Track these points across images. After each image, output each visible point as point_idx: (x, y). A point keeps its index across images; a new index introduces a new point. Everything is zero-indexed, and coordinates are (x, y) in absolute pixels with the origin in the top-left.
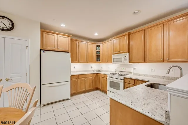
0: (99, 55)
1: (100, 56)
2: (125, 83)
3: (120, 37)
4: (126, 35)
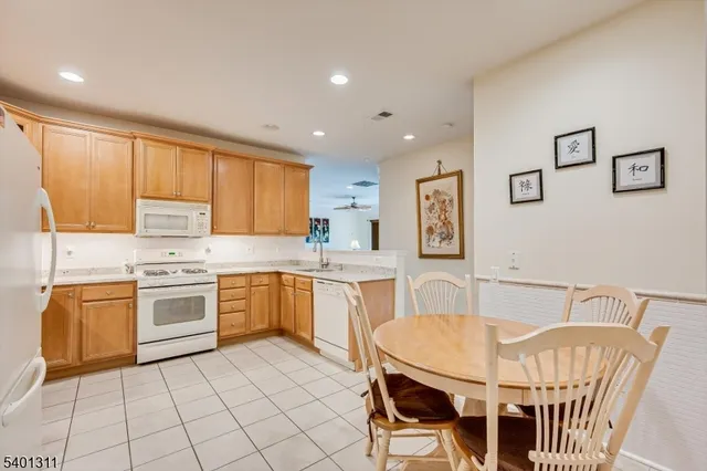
2: (219, 289)
3: (180, 145)
4: (207, 150)
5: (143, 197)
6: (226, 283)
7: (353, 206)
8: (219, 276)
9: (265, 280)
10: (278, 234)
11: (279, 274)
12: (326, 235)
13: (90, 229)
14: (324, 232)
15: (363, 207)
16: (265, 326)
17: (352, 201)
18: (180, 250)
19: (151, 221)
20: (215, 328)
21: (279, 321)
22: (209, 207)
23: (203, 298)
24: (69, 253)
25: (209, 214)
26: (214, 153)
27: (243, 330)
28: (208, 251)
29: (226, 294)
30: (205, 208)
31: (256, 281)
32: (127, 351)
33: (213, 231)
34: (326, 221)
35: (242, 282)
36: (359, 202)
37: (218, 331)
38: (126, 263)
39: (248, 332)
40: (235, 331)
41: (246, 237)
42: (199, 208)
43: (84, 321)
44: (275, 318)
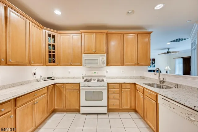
0: (54, 52)
1: (56, 54)
2: (108, 89)
3: (95, 33)
4: (104, 33)
5: (84, 53)
6: (111, 86)
7: (168, 52)
8: (108, 84)
9: (128, 86)
10: (135, 65)
11: (135, 84)
12: (154, 64)
13: (71, 65)
14: (153, 64)
15: (173, 52)
16: (128, 107)
17: (168, 50)
18: (97, 72)
19: (87, 62)
20: (107, 105)
21: (135, 106)
22: (106, 55)
23: (102, 92)
24: (69, 72)
25: (105, 58)
26: (107, 34)
27: (118, 107)
28: (107, 72)
29: (111, 91)
30: (104, 56)
31: (124, 87)
32: (78, 108)
33: (107, 65)
34: (154, 59)
35: (117, 86)
36: (171, 50)
37: (108, 106)
38: (82, 75)
39: (121, 109)
40: (115, 107)
41: (121, 66)
42: (102, 56)
43: (66, 95)
44: (133, 104)
